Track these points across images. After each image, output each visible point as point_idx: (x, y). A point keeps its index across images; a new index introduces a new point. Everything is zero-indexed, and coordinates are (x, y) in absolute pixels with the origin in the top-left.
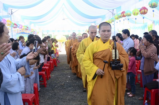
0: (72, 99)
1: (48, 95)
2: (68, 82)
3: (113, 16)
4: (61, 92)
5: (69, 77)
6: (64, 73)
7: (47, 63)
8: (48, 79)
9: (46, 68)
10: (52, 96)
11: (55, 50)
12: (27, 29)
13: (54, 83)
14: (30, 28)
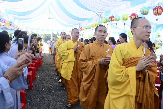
0: (64, 106)
1: (35, 101)
2: (56, 85)
3: (101, 19)
4: (49, 96)
5: (56, 78)
6: (50, 73)
7: (33, 62)
8: (33, 80)
9: (32, 69)
10: (40, 102)
11: (40, 49)
12: (10, 25)
13: (40, 85)
14: (14, 24)
